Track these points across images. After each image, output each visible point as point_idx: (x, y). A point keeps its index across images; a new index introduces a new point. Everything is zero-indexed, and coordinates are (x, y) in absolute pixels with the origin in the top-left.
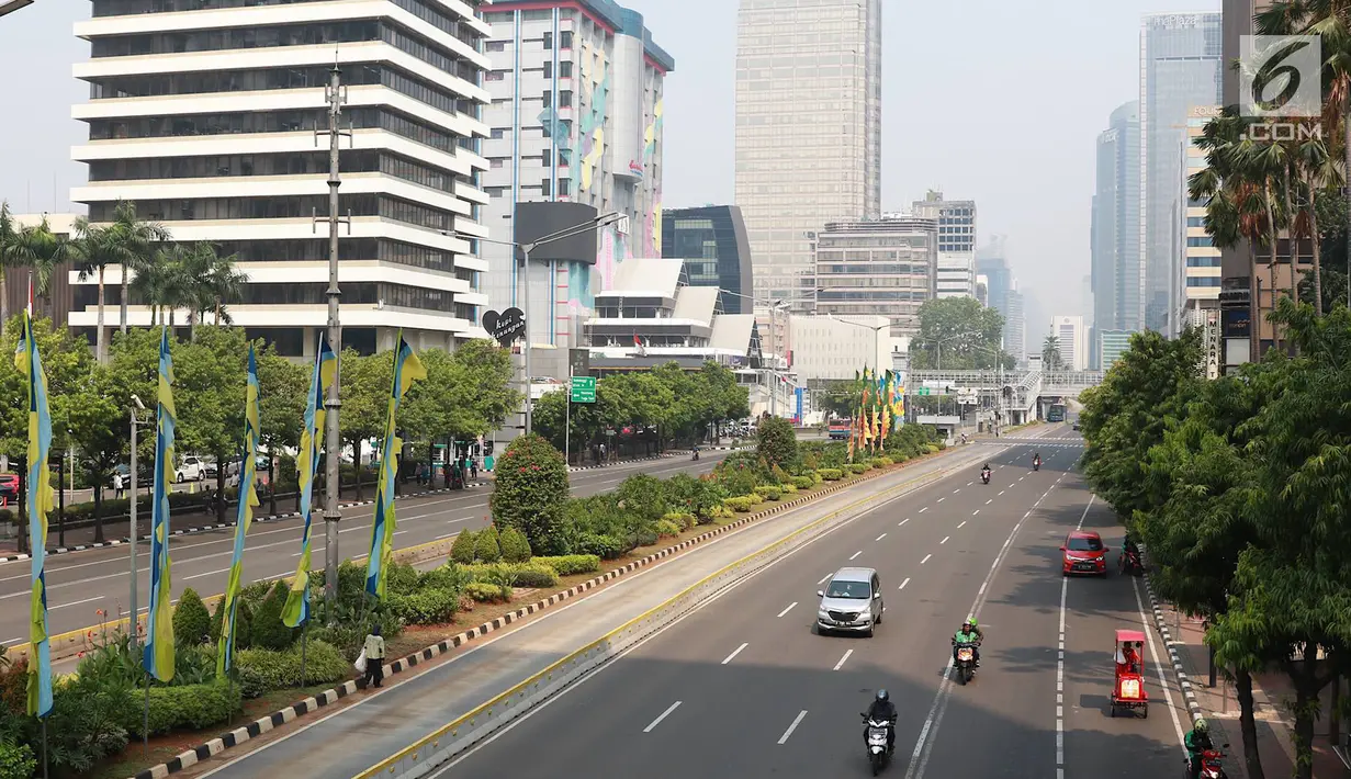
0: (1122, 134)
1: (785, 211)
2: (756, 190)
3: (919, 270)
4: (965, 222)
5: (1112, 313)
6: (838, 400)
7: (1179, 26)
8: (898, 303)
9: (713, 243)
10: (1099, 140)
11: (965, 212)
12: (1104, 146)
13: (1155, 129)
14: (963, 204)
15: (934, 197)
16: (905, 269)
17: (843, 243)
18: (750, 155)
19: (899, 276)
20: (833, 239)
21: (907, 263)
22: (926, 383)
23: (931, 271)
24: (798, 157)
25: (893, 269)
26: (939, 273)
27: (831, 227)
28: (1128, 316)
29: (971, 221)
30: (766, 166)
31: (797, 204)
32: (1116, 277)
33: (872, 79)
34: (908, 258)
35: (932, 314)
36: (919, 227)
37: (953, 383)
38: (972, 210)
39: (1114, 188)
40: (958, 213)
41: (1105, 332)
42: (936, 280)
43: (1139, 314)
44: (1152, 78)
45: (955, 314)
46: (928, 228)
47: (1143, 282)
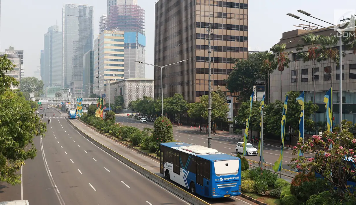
0: (51, 34)
3: (18, 69)
4: (21, 56)
5: (49, 82)
7: (73, 8)
11: (21, 53)
12: (46, 37)
13: (67, 34)
14: (20, 51)
15: (12, 49)
22: (40, 101)
23: (20, 69)
28: (53, 83)
29: (23, 56)
32: (49, 72)
35: (24, 82)
36: (16, 57)
37: (48, 101)
38: (23, 53)
39: (49, 48)
40: (19, 53)
41: (48, 87)
42: (21, 72)
43: (62, 82)
44: (66, 20)
45: (31, 81)
46: (19, 58)
47: (63, 74)
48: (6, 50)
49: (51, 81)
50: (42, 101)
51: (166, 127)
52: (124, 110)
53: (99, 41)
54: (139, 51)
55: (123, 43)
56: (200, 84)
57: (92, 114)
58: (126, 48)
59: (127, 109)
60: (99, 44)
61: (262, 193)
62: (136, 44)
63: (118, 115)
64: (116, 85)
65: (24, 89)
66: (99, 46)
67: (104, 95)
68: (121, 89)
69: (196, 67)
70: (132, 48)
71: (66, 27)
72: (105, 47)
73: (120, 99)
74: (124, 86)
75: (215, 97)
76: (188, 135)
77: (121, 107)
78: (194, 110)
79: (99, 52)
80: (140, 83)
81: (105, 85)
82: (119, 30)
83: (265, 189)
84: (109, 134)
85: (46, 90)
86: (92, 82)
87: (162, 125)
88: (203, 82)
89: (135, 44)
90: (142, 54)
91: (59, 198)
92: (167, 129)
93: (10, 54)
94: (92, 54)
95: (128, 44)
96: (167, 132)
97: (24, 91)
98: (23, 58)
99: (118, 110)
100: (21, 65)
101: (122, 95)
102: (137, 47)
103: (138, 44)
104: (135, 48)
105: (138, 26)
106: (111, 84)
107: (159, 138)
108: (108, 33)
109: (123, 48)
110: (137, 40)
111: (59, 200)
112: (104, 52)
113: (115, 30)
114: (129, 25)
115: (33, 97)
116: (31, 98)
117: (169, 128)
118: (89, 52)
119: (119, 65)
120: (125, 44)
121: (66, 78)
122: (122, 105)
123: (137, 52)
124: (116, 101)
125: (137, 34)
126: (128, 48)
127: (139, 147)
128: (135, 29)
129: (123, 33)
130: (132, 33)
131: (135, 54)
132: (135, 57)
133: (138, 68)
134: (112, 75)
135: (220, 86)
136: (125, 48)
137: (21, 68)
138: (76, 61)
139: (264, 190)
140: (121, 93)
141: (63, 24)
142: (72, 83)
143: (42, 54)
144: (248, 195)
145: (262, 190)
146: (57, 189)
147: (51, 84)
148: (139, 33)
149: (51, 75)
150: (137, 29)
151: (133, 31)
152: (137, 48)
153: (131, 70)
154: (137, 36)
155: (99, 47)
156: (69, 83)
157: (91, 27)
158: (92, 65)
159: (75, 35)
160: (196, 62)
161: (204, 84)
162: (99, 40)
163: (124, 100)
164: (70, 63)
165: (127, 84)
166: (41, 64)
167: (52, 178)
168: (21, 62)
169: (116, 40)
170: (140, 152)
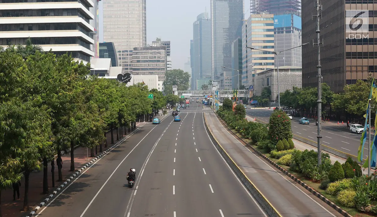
0: (201, 22)
1: (119, 44)
2: (110, 38)
3: (163, 61)
4: (168, 47)
5: (199, 74)
6: (170, 100)
8: (156, 71)
9: (107, 54)
10: (194, 23)
11: (168, 44)
12: (195, 25)
13: (216, 21)
14: (167, 42)
15: (158, 40)
16: (158, 61)
17: (140, 53)
18: (108, 27)
19: (157, 63)
20: (137, 52)
21: (160, 59)
22: (183, 94)
23: (165, 62)
24: (123, 28)
25: (155, 61)
26: (167, 62)
27: (135, 49)
28: (203, 74)
30: (113, 30)
31: (123, 42)
32: (199, 63)
33: (144, 5)
34: (159, 58)
35: (170, 74)
36: (162, 49)
37: (191, 94)
38: (170, 44)
39: (198, 38)
40: (166, 45)
41: (198, 79)
42: (167, 64)
43: (212, 74)
44: (215, 6)
45: (177, 74)
46: (165, 49)
47: (213, 64)
48: (153, 42)
49: (201, 73)
50: (185, 94)
51: (282, 123)
52: (272, 103)
53: (246, 27)
54: (295, 36)
55: (272, 27)
56: (351, 71)
57: (227, 108)
58: (280, 33)
59: (275, 102)
60: (246, 30)
61: (362, 209)
62: (292, 28)
63: (264, 108)
64: (263, 76)
65: (169, 82)
66: (246, 32)
67: (251, 87)
68: (268, 79)
69: (346, 51)
70: (287, 32)
71: (215, 13)
72: (253, 33)
73: (266, 91)
74: (271, 76)
75: (362, 85)
76: (329, 132)
77: (267, 99)
78: (338, 103)
79: (246, 39)
80: (289, 73)
81: (253, 75)
82: (268, 13)
83: (366, 203)
84: (235, 131)
85: (196, 82)
86: (241, 72)
87: (278, 121)
88: (356, 68)
89: (290, 28)
90: (298, 39)
91: (130, 201)
92: (284, 125)
93: (155, 46)
94: (240, 41)
95: (282, 28)
96: (284, 129)
97: (170, 84)
98: (170, 49)
99: (264, 103)
100: (166, 57)
101: (270, 86)
102: (293, 31)
103: (293, 28)
104: (290, 32)
105: (293, 7)
106: (258, 74)
107: (274, 136)
108: (256, 18)
109: (272, 33)
110: (293, 24)
111: (129, 202)
112: (251, 39)
113: (264, 14)
114: (283, 7)
115: (176, 90)
116: (174, 92)
117: (287, 124)
118: (237, 39)
119: (269, 53)
120: (275, 29)
121: (216, 68)
122: (269, 97)
123: (293, 37)
124: (262, 93)
125: (293, 16)
126: (283, 32)
127: (257, 146)
128: (290, 11)
129: (272, 16)
130: (287, 15)
131: (290, 39)
132: (290, 43)
133: (294, 54)
134: (261, 64)
135: (372, 73)
136: (275, 33)
137: (166, 60)
138: (226, 49)
139: (365, 205)
140: (268, 85)
141: (211, 11)
142: (222, 75)
143: (191, 45)
144: (345, 209)
145: (363, 204)
146: (136, 191)
147: (201, 76)
148: (294, 15)
149: (201, 67)
150: (293, 10)
151: (288, 13)
152: (293, 33)
153: (286, 58)
154: (293, 18)
155: (246, 34)
156: (219, 75)
157: (242, 11)
158: (240, 54)
159: (225, 22)
160: (346, 46)
161: (357, 71)
162: (246, 25)
163: (272, 91)
164: (220, 52)
165: (275, 73)
166: (191, 55)
167: (140, 178)
168: (168, 54)
169: (267, 25)
170: (256, 152)
